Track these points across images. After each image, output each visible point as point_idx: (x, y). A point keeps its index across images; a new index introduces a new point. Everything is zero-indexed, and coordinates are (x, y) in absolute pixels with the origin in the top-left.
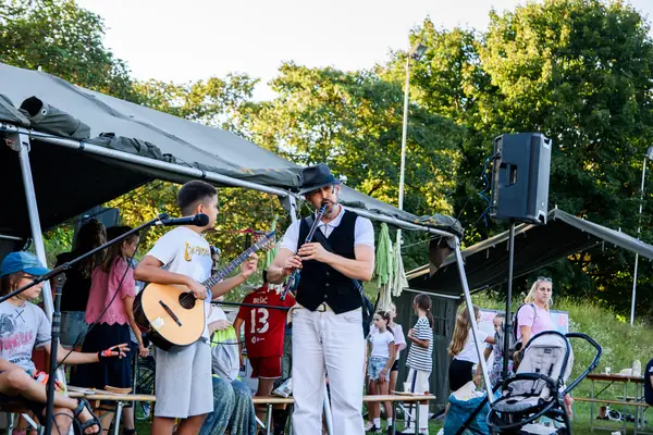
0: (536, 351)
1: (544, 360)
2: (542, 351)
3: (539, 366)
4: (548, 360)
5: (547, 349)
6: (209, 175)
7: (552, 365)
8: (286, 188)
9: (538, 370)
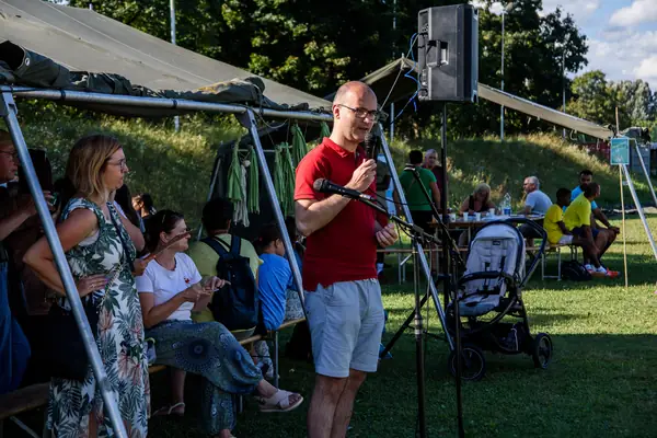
0: (482, 243)
1: (493, 252)
2: (489, 244)
3: (488, 259)
4: (497, 252)
5: (496, 241)
6: (181, 103)
7: (503, 258)
8: (242, 103)
9: (487, 264)
